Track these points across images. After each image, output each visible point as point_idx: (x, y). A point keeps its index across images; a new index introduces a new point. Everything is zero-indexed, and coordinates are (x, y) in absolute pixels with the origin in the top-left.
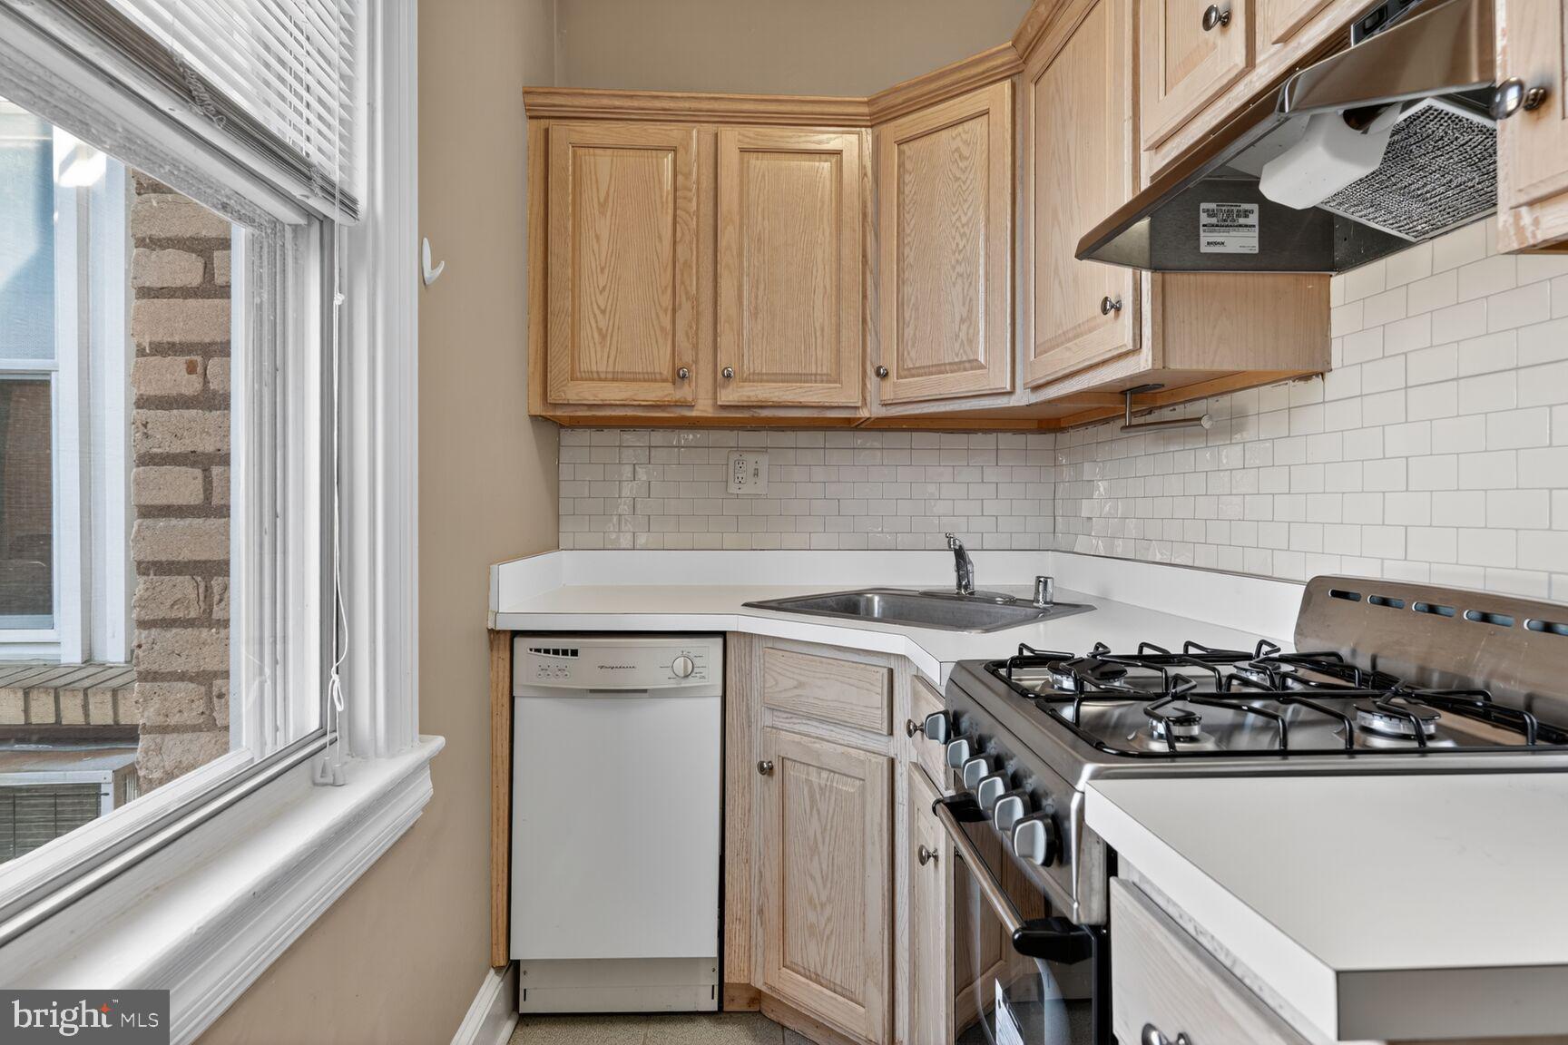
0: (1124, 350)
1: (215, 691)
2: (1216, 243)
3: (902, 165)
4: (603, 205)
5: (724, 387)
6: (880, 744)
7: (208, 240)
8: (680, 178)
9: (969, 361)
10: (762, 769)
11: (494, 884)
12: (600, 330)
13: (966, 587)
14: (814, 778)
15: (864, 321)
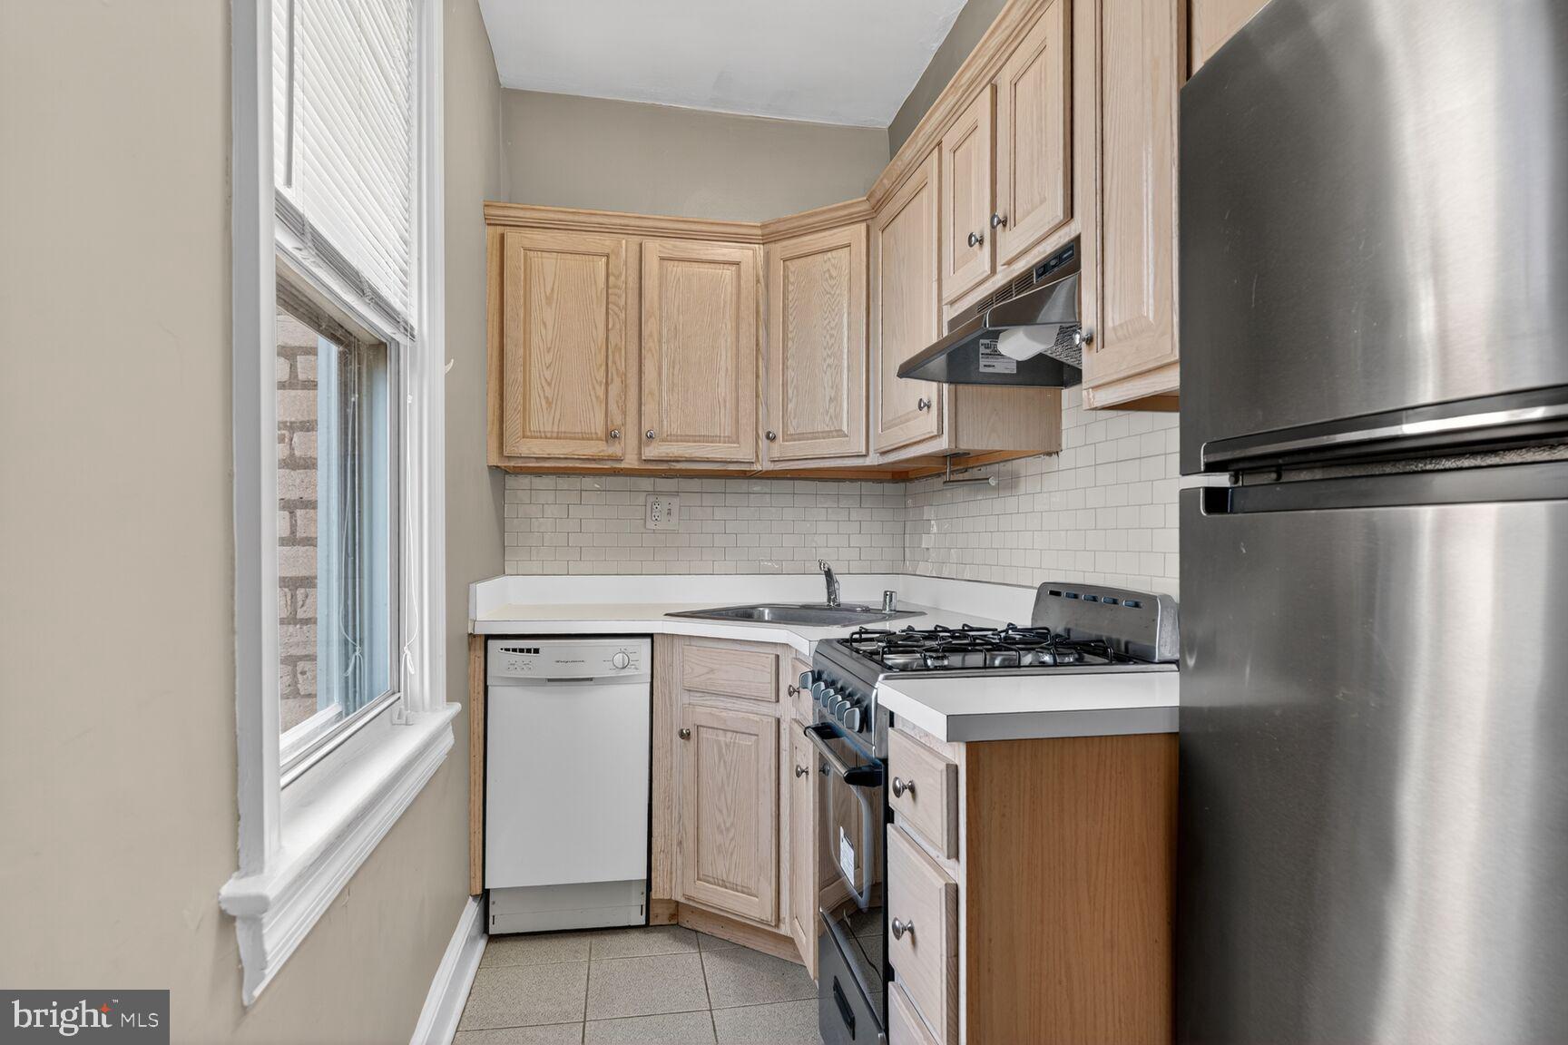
0: (932, 435)
1: (299, 669)
2: (989, 366)
3: (786, 277)
4: (549, 299)
5: (648, 445)
6: (770, 710)
7: (293, 348)
8: (612, 279)
9: (837, 431)
10: (682, 735)
11: (472, 831)
12: (546, 398)
13: (834, 601)
14: (722, 738)
15: (757, 396)
